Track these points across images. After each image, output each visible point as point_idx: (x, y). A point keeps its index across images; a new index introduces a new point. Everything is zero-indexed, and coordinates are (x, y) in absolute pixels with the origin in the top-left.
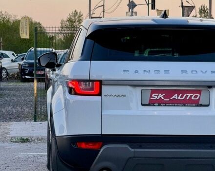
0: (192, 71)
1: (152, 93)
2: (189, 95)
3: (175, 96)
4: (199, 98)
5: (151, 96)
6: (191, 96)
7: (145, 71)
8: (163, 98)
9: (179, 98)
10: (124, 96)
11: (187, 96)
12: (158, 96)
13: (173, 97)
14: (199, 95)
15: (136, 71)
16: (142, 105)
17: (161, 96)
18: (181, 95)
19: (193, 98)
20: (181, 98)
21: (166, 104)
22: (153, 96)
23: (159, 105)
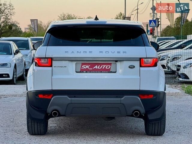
0: (106, 52)
1: (82, 65)
2: (104, 66)
3: (96, 67)
4: (110, 67)
5: (82, 67)
6: (105, 67)
7: (78, 52)
8: (88, 68)
9: (98, 68)
10: (66, 67)
11: (103, 67)
12: (85, 67)
13: (95, 67)
14: (110, 66)
15: (73, 52)
16: (76, 72)
17: (87, 67)
18: (99, 66)
19: (106, 68)
20: (99, 67)
21: (90, 71)
22: (83, 67)
23: (86, 72)
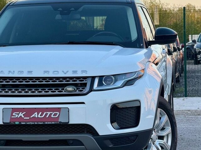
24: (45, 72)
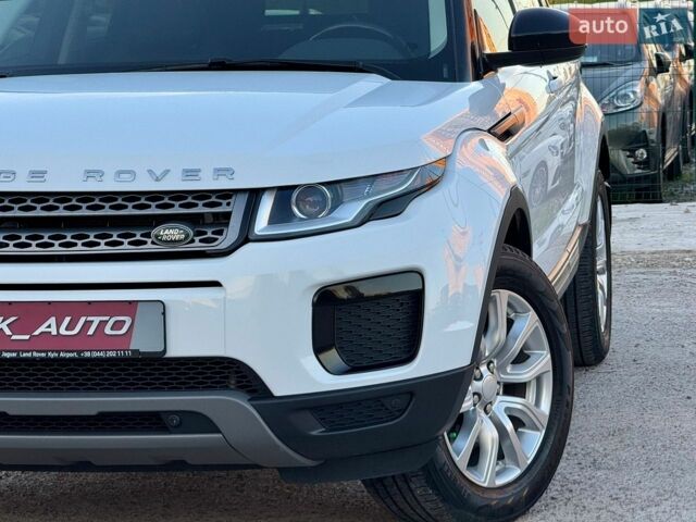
24: (89, 174)
